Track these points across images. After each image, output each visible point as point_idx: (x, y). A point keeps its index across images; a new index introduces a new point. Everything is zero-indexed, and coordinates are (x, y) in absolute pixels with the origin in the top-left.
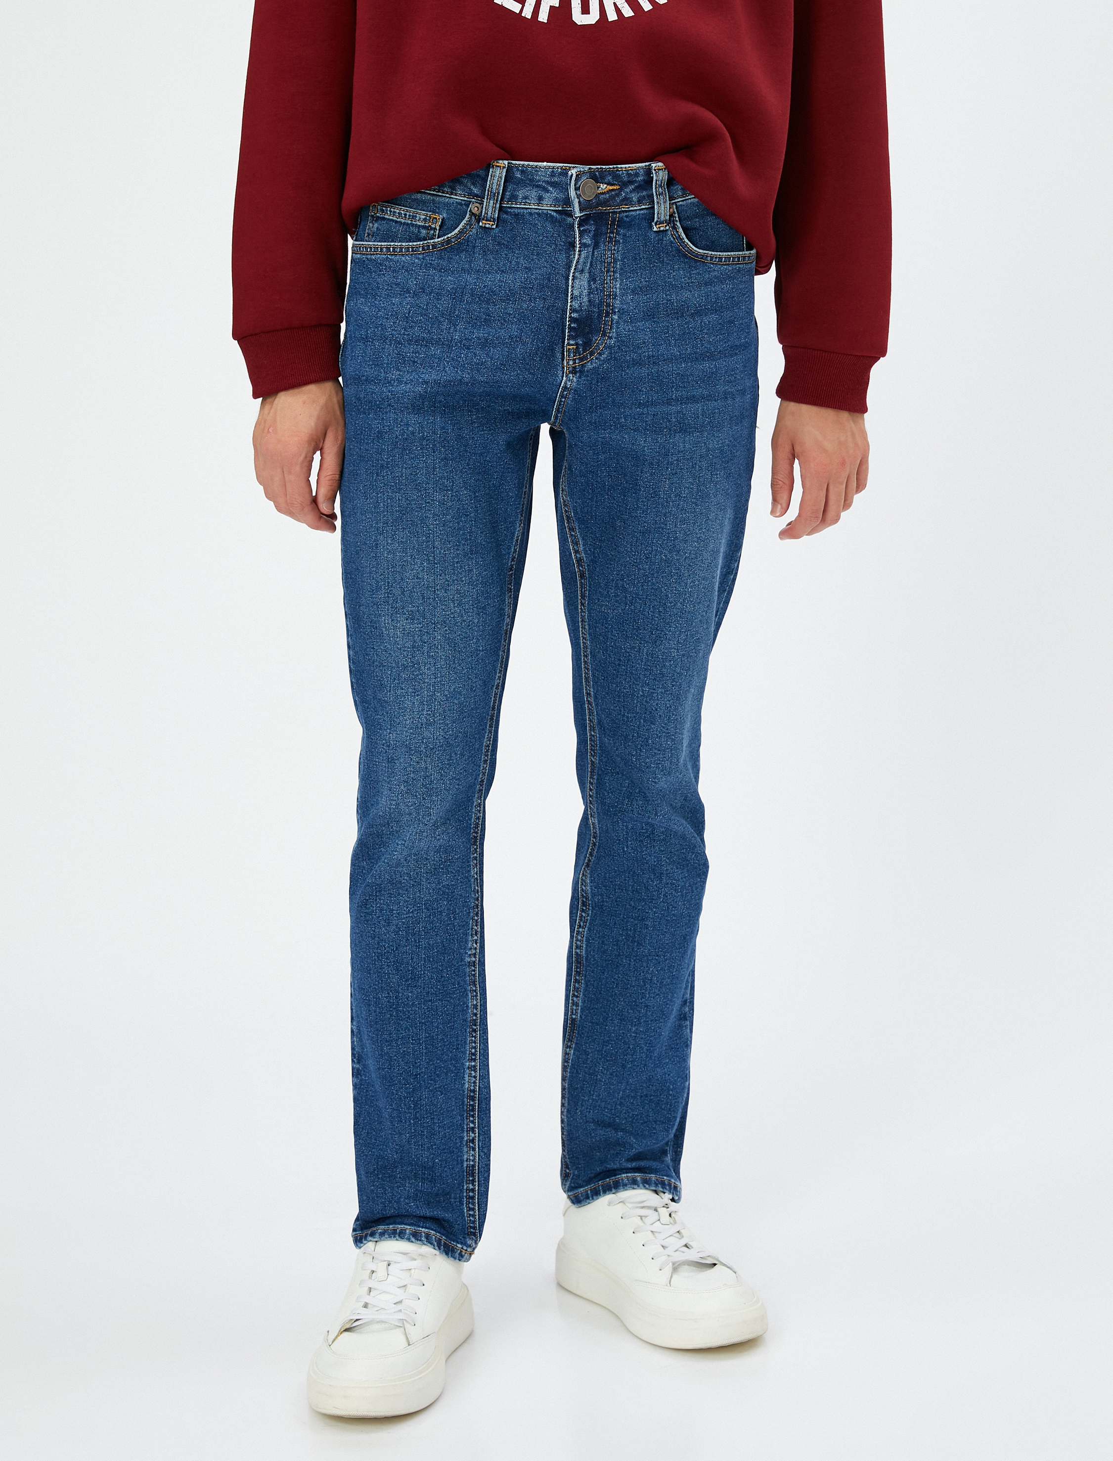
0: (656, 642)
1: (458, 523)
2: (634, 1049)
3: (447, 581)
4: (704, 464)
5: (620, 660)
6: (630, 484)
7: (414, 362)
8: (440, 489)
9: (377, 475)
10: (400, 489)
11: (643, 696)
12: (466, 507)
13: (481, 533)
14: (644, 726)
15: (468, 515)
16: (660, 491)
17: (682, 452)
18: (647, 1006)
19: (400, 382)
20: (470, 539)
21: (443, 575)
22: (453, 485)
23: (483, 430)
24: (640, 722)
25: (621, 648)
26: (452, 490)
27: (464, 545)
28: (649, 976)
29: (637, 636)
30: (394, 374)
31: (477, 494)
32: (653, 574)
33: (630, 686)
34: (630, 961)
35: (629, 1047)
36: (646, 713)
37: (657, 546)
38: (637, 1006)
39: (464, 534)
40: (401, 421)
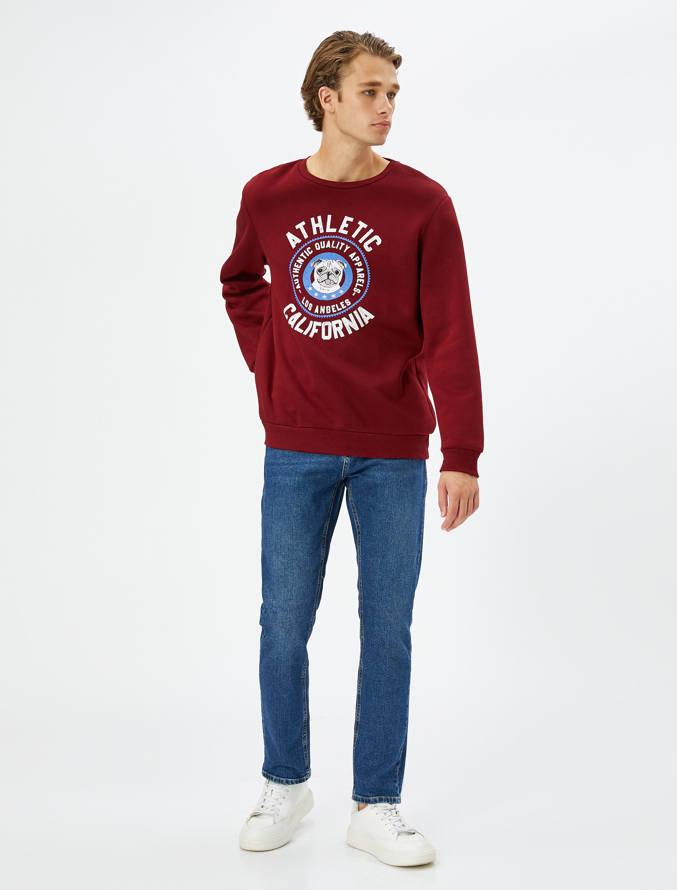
0: (384, 557)
1: (303, 520)
2: (379, 735)
3: (298, 543)
4: (402, 484)
5: (370, 566)
6: (374, 492)
7: (288, 456)
8: (296, 506)
9: (273, 500)
10: (281, 506)
11: (379, 580)
12: (305, 514)
13: (311, 524)
14: (380, 592)
15: (306, 517)
16: (385, 494)
17: (393, 479)
18: (383, 717)
19: (283, 464)
20: (307, 527)
21: (296, 540)
22: (301, 505)
23: (313, 484)
24: (378, 591)
25: (370, 561)
26: (301, 507)
27: (304, 528)
28: (384, 705)
29: (376, 555)
30: (281, 461)
31: (310, 509)
32: (382, 529)
33: (373, 577)
34: (376, 698)
35: (377, 734)
36: (380, 587)
37: (384, 517)
38: (379, 717)
39: (304, 524)
40: (283, 479)
